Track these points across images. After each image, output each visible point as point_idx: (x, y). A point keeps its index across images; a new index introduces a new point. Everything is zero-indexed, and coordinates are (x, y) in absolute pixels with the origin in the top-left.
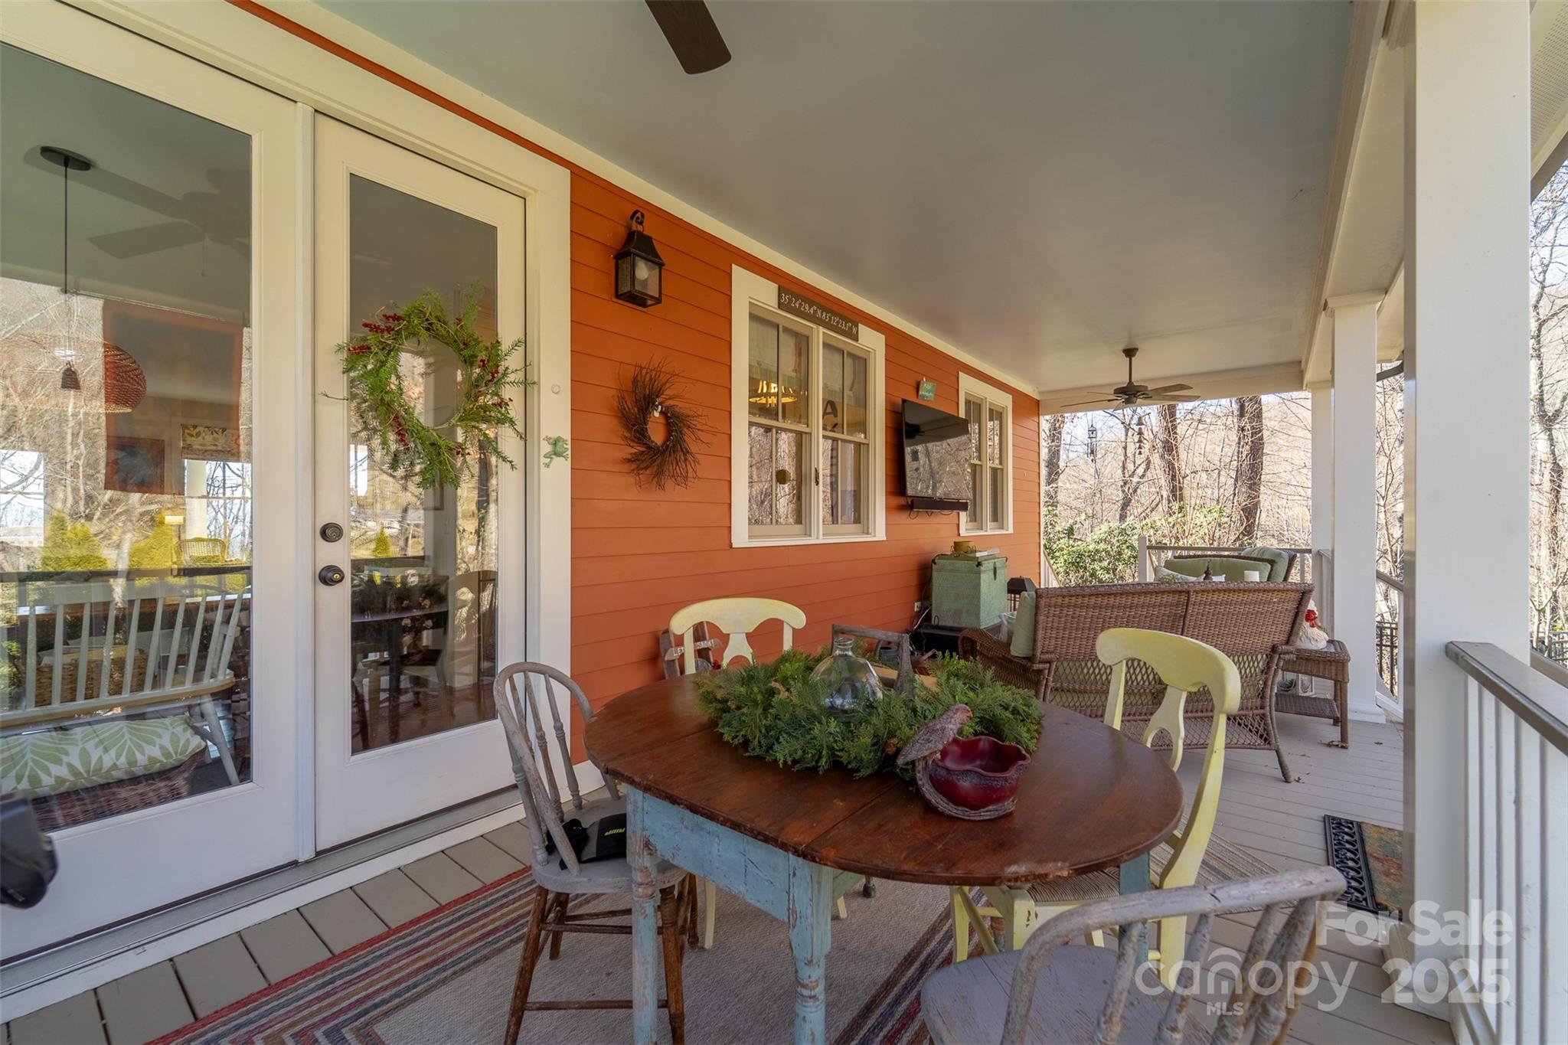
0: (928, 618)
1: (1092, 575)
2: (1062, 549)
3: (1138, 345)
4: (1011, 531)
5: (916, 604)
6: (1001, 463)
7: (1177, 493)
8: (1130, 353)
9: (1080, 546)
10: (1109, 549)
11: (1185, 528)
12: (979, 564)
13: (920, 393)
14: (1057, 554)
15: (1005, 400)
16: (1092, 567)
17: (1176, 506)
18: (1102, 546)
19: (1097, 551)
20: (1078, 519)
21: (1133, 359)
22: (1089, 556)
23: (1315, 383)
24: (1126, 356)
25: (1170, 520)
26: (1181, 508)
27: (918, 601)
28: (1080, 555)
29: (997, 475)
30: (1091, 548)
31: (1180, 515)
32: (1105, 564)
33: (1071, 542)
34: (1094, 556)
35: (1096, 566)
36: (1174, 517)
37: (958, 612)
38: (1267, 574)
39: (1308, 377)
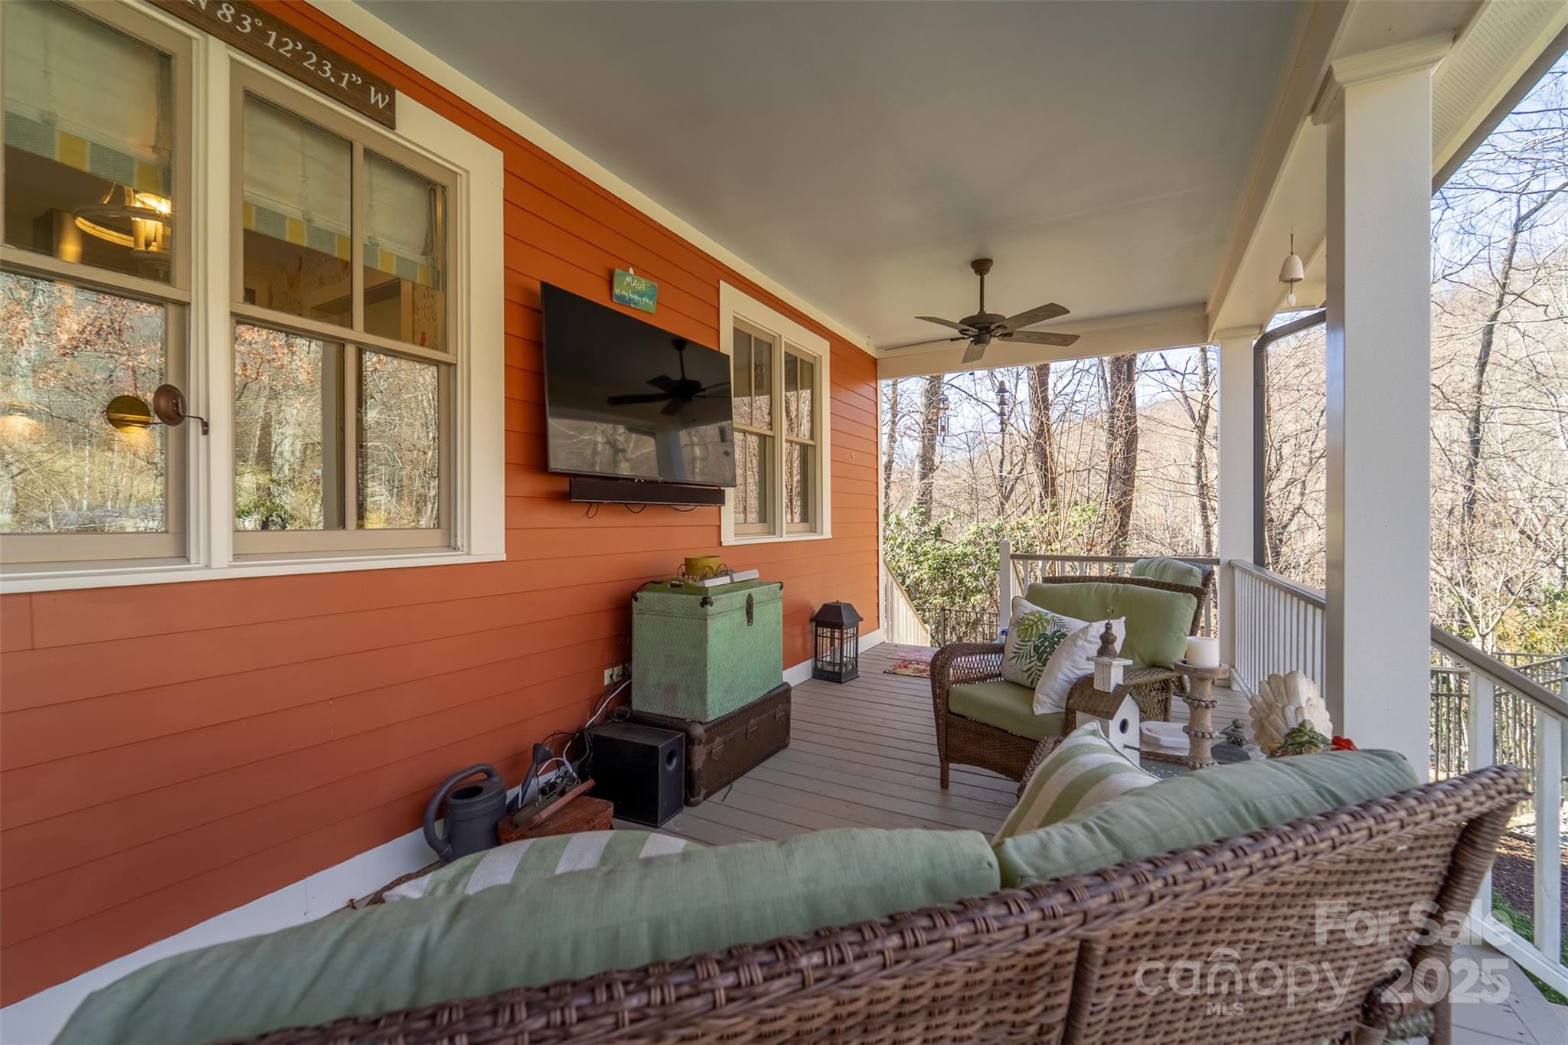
0: (626, 697)
1: (961, 582)
2: (925, 554)
3: (993, 253)
4: (827, 533)
5: (607, 673)
6: (812, 438)
7: (1049, 486)
8: (981, 266)
9: (947, 549)
10: (978, 553)
11: (1058, 528)
12: (705, 602)
13: (617, 291)
14: (922, 559)
15: (818, 348)
16: (958, 573)
17: (1047, 502)
18: (969, 549)
19: (965, 555)
20: (945, 518)
21: (985, 276)
22: (955, 560)
23: (1227, 329)
24: (976, 272)
25: (1043, 518)
26: (1054, 506)
27: (612, 666)
28: (947, 560)
29: (807, 454)
30: (958, 551)
31: (1052, 514)
32: (974, 569)
33: (938, 544)
34: (963, 560)
35: (963, 572)
36: (1047, 516)
37: (672, 689)
38: (1192, 613)
39: (1219, 323)
